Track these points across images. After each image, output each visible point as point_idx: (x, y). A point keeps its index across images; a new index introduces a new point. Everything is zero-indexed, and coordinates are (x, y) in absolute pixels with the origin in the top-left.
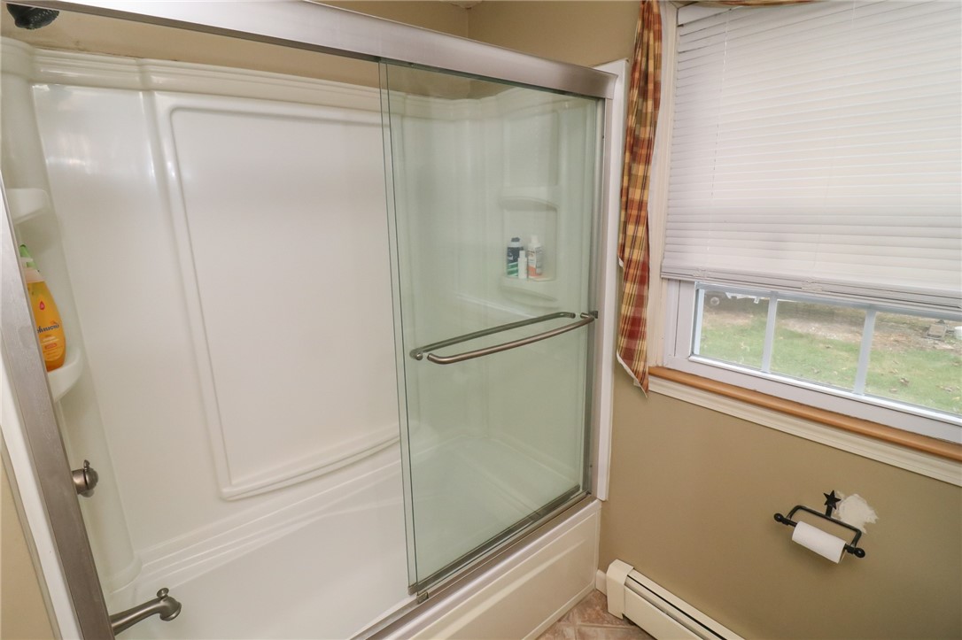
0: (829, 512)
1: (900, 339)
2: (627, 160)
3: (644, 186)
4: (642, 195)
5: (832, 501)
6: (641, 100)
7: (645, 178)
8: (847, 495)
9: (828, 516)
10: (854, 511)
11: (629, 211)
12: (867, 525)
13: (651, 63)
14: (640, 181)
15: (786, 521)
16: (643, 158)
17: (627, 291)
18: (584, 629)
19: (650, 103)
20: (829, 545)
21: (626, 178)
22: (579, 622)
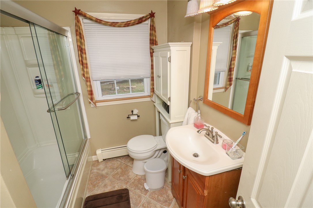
0: (132, 114)
1: (108, 92)
2: (80, 53)
3: (86, 60)
4: (86, 61)
5: (132, 111)
6: (80, 39)
7: (86, 58)
8: (134, 109)
9: (133, 114)
10: (136, 112)
11: (84, 65)
12: (137, 113)
13: (81, 31)
14: (85, 58)
15: (128, 118)
16: (84, 53)
17: (88, 84)
18: (97, 168)
19: (83, 40)
20: (135, 117)
21: (80, 58)
22: (95, 168)
